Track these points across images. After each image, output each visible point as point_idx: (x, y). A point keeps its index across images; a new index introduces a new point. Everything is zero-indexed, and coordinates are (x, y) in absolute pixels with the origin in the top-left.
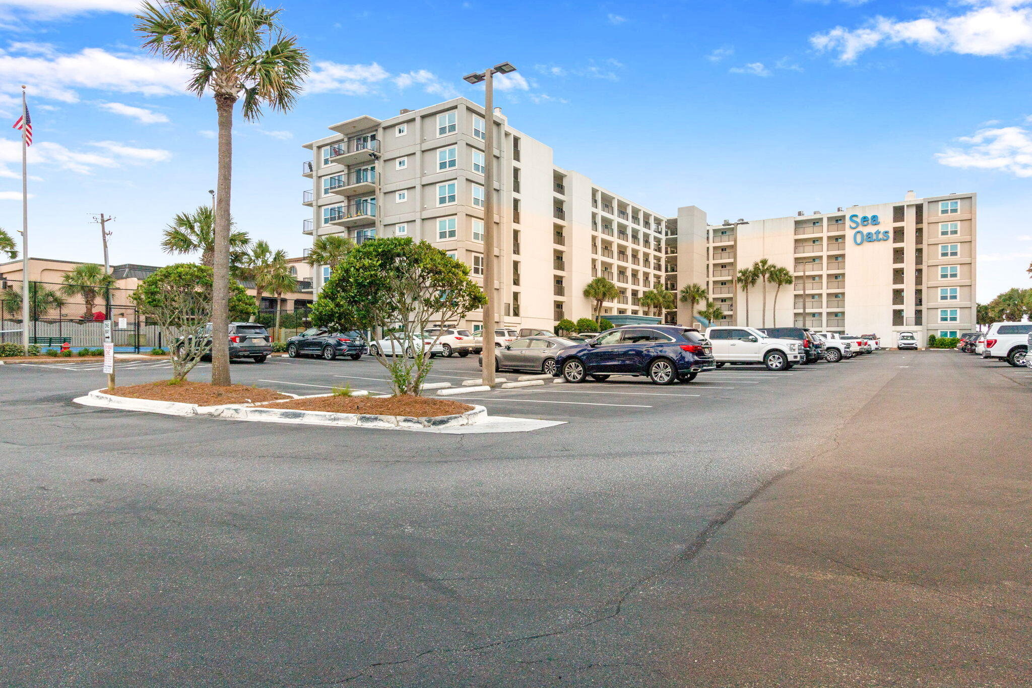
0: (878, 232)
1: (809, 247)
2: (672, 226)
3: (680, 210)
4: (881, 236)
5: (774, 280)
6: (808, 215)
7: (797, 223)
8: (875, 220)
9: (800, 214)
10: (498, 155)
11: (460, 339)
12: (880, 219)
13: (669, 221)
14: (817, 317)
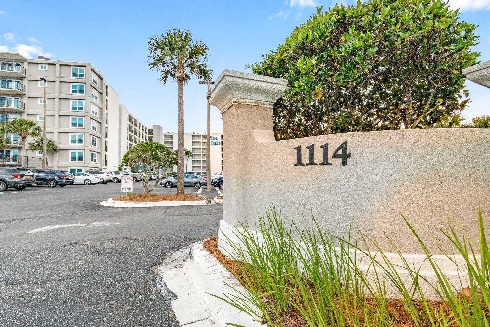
0: (217, 142)
1: (197, 144)
2: (151, 132)
3: (154, 126)
4: (218, 143)
5: (187, 155)
6: (196, 134)
7: (193, 136)
8: (217, 138)
9: (193, 133)
10: (102, 93)
11: (108, 175)
12: (218, 138)
13: (149, 130)
14: (199, 168)
